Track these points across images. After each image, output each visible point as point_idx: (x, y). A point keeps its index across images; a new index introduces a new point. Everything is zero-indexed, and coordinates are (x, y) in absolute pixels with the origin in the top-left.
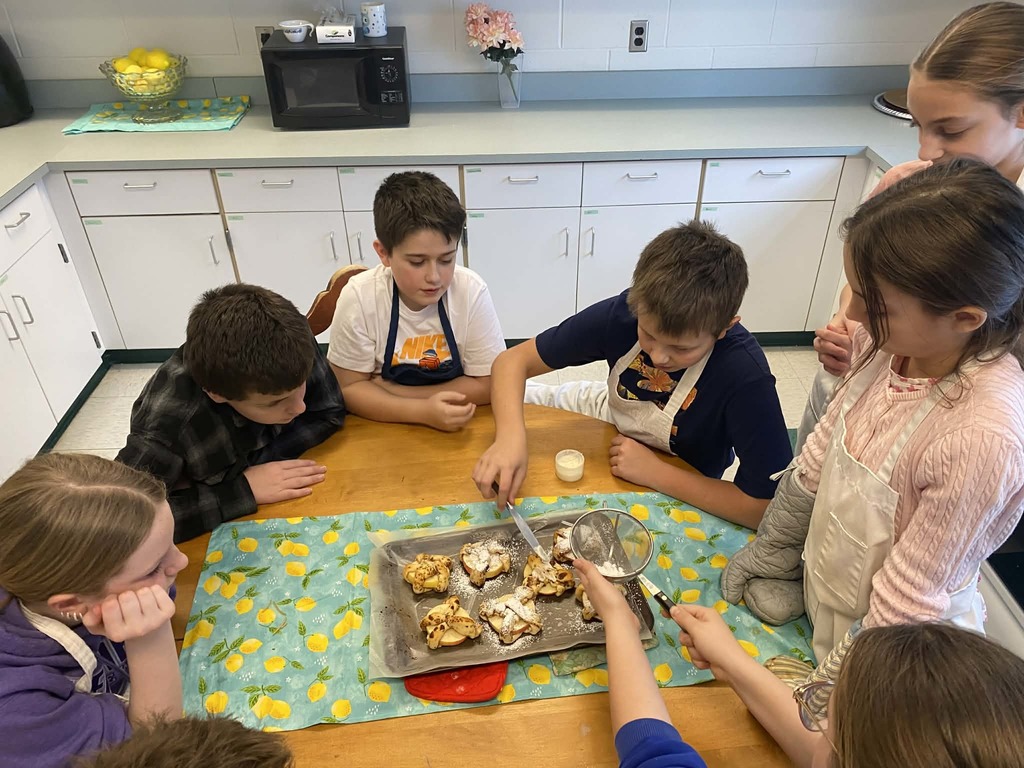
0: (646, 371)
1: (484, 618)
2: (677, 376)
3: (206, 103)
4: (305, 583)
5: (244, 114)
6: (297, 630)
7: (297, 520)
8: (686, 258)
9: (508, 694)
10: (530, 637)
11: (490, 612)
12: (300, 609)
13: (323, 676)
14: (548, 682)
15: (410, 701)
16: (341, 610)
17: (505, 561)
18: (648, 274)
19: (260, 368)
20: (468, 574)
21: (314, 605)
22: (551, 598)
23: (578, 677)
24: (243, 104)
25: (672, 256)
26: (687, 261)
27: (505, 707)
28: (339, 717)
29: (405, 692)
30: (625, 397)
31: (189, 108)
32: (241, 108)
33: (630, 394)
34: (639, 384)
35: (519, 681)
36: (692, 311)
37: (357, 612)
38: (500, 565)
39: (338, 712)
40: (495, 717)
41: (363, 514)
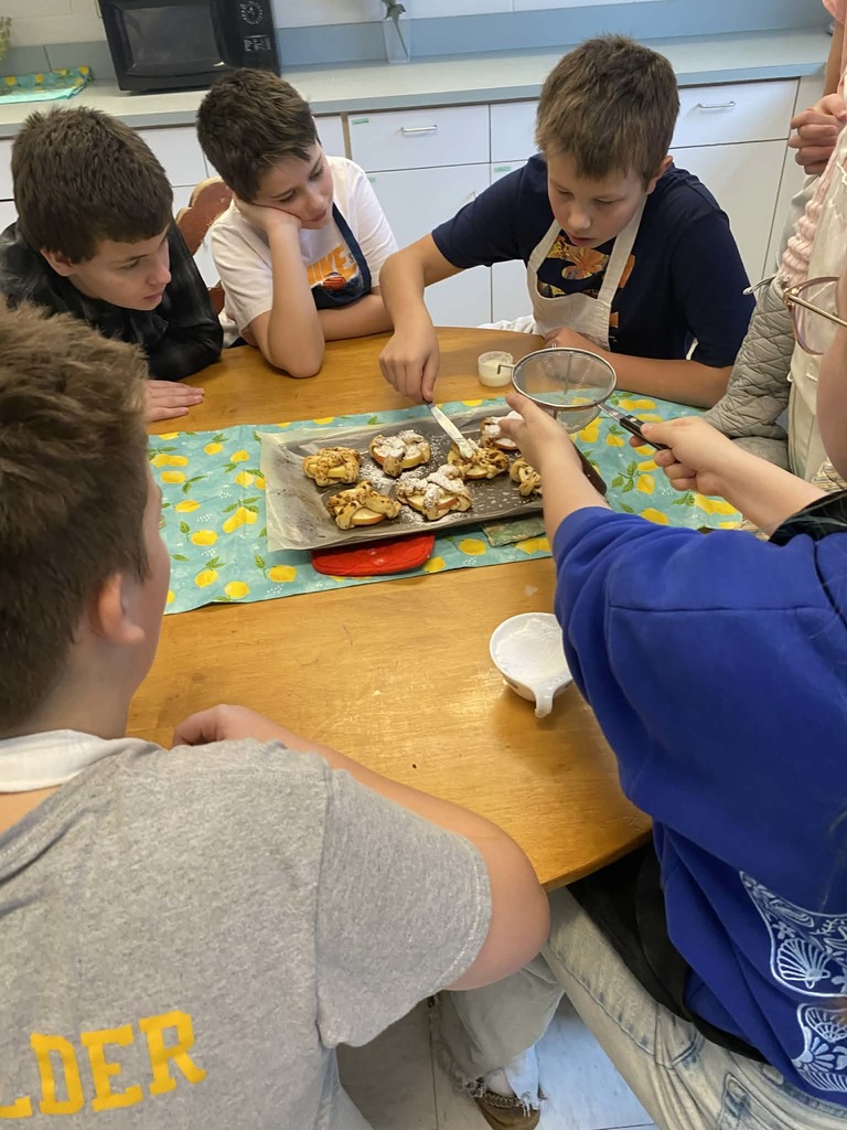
0: (570, 253)
1: (403, 500)
2: (607, 248)
3: (38, 79)
4: (185, 488)
5: (85, 86)
6: (179, 530)
7: (173, 436)
8: (603, 69)
9: (436, 565)
10: (459, 514)
11: (410, 489)
12: (181, 511)
13: (212, 564)
14: (483, 553)
15: (320, 579)
16: (231, 508)
17: (424, 449)
18: (556, 104)
19: (107, 197)
20: (380, 467)
21: (199, 506)
22: (482, 480)
23: (519, 546)
24: (83, 77)
25: (586, 72)
26: (605, 75)
27: (433, 577)
28: (234, 597)
29: (312, 572)
30: (550, 295)
31: (19, 85)
32: (81, 81)
33: (555, 290)
34: (564, 273)
35: (449, 553)
36: (617, 137)
37: (250, 509)
38: (418, 454)
39: (232, 592)
40: (422, 586)
41: (250, 426)
